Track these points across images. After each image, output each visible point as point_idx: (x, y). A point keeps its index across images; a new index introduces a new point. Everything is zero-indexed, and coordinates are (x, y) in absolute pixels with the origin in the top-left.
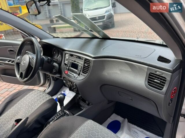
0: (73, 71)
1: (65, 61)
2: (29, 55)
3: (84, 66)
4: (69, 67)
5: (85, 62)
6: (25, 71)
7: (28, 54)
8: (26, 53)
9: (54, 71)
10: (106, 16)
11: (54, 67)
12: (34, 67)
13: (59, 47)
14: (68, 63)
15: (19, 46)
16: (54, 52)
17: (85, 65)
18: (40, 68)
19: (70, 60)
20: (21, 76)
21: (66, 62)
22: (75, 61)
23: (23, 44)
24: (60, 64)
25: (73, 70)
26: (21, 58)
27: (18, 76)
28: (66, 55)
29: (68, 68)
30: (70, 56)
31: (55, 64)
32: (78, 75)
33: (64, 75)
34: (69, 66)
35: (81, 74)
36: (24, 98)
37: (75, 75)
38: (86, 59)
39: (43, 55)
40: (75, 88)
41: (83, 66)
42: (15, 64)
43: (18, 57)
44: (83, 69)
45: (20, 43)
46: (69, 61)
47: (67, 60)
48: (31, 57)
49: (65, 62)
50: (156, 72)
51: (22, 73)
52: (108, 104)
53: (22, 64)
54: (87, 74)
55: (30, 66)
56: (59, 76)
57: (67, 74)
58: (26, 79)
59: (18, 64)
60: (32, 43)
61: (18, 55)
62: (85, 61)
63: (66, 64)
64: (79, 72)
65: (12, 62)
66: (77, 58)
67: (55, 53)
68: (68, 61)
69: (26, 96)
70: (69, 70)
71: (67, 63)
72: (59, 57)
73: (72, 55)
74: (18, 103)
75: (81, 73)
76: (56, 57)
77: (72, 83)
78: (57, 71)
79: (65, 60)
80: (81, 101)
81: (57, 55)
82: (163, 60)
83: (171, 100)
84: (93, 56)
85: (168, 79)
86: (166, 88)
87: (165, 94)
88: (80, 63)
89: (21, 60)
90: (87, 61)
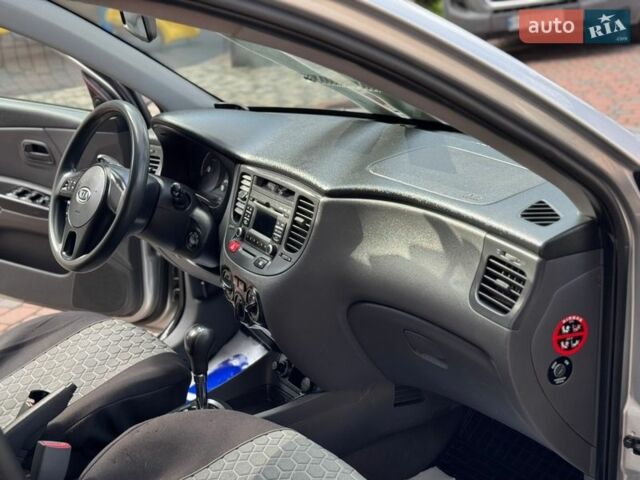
0: (256, 243)
1: (238, 204)
2: (108, 169)
3: (294, 222)
4: (248, 226)
5: (297, 210)
6: (85, 228)
7: (105, 165)
8: (95, 162)
9: (192, 241)
11: (194, 223)
12: (118, 213)
13: (223, 146)
14: (245, 212)
15: (75, 132)
16: (205, 168)
17: (297, 219)
18: (139, 221)
19: (253, 200)
20: (68, 247)
21: (240, 209)
22: (267, 205)
24: (217, 216)
25: (257, 239)
26: (78, 178)
27: (57, 247)
28: (243, 182)
29: (241, 229)
30: (257, 184)
31: (201, 214)
32: (268, 259)
33: (226, 258)
34: (245, 222)
35: (279, 253)
36: (65, 343)
37: (259, 255)
38: (302, 197)
39: (164, 175)
40: (253, 309)
41: (288, 222)
42: (50, 209)
43: (67, 175)
44: (291, 235)
46: (250, 203)
47: (244, 199)
48: (112, 177)
49: (236, 207)
50: (504, 253)
51: (72, 237)
52: (396, 405)
53: (78, 199)
54: (300, 251)
55: (105, 208)
56: (211, 265)
57: (234, 254)
58: (84, 258)
59: (62, 202)
60: (123, 125)
61: (66, 168)
62: (299, 203)
63: (237, 216)
64: (274, 247)
65: (33, 199)
66: (277, 192)
67: (209, 169)
68: (247, 205)
69: (76, 337)
70: (244, 237)
71: (240, 212)
72: (222, 187)
73: (262, 182)
74: (42, 358)
75: (282, 249)
76: (210, 189)
77: (245, 290)
78: (205, 241)
79: (237, 201)
80: (286, 380)
81: (216, 178)
82: (540, 214)
83: (560, 360)
84: (326, 188)
85: (530, 277)
86: (518, 306)
87: (516, 325)
88: (284, 212)
89: (74, 186)
90: (303, 204)
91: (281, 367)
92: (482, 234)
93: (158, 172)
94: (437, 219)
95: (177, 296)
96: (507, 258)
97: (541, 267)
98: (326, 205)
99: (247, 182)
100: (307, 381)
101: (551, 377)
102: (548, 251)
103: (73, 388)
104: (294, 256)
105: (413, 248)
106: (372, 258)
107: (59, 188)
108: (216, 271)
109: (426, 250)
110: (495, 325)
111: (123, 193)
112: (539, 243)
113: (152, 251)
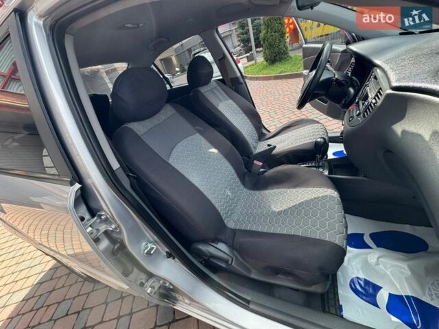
5: (376, 94)
9: (343, 102)
22: (370, 90)
29: (357, 100)
30: (374, 78)
31: (352, 90)
35: (359, 116)
38: (381, 88)
41: (370, 101)
44: (368, 108)
54: (365, 118)
62: (378, 91)
70: (357, 104)
75: (362, 114)
88: (371, 95)
90: (380, 93)
103: (275, 147)
104: (363, 120)
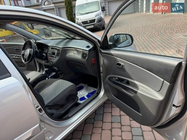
8: (27, 49)
9: (43, 58)
10: (96, 20)
11: (43, 56)
12: (32, 55)
13: (46, 44)
15: (23, 46)
17: (58, 52)
18: (35, 56)
20: (25, 61)
21: (50, 52)
22: (53, 51)
23: (25, 44)
24: (46, 54)
25: (53, 56)
26: (25, 51)
27: (23, 61)
32: (55, 58)
33: (49, 59)
34: (51, 54)
37: (53, 58)
38: (58, 49)
39: (38, 49)
40: (54, 65)
42: (21, 56)
43: (23, 51)
44: (57, 54)
45: (23, 44)
48: (30, 50)
51: (26, 59)
53: (25, 54)
55: (30, 55)
56: (47, 61)
57: (50, 59)
58: (28, 62)
59: (23, 55)
60: (30, 43)
61: (23, 50)
63: (49, 54)
64: (55, 56)
65: (18, 57)
66: (55, 49)
70: (51, 56)
72: (47, 50)
73: (52, 48)
75: (57, 56)
76: (45, 51)
77: (52, 63)
78: (45, 58)
80: (60, 75)
81: (45, 49)
82: (88, 47)
83: (93, 64)
84: (61, 47)
85: (88, 54)
86: (87, 58)
87: (87, 60)
88: (56, 52)
89: (24, 52)
90: (58, 50)
91: (59, 73)
92: (82, 50)
93: (37, 49)
94: (76, 49)
95: (42, 68)
96: (85, 52)
97: (89, 53)
98: (61, 50)
99: (50, 49)
100: (63, 74)
101: (92, 66)
102: (89, 51)
103: (30, 79)
104: (58, 57)
105: (74, 53)
106: (69, 55)
107: (22, 53)
108: (48, 62)
109: (75, 53)
110: (84, 60)
111: (32, 52)
112: (88, 50)
113: (37, 62)
